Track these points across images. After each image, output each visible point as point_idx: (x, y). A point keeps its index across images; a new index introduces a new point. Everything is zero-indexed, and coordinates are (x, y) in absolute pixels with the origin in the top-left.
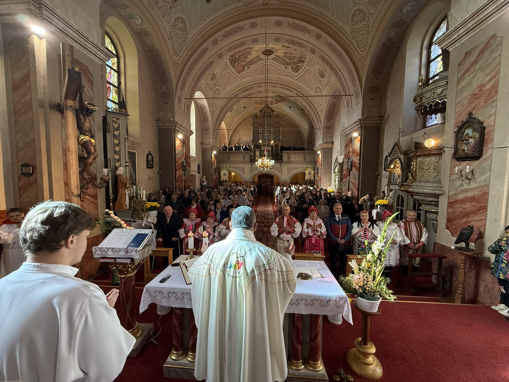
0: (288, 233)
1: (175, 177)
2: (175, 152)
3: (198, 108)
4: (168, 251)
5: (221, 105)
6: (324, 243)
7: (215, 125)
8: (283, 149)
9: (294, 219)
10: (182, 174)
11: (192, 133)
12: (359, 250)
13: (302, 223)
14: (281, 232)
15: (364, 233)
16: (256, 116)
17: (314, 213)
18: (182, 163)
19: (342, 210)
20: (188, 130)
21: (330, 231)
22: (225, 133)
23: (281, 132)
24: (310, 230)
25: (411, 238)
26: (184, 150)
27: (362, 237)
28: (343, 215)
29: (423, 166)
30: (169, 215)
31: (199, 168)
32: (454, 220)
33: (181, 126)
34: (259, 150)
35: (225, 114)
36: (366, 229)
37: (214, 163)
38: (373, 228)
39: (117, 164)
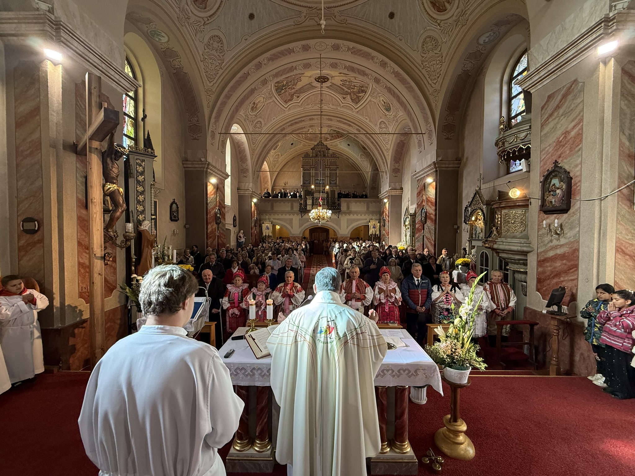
0: (358, 300)
1: (207, 232)
2: (207, 200)
3: (234, 145)
4: (210, 326)
5: (263, 141)
6: (400, 311)
7: (256, 166)
8: (341, 196)
9: (365, 283)
10: (215, 229)
11: (228, 176)
12: (440, 318)
13: (373, 287)
14: (349, 299)
15: (446, 298)
16: (307, 155)
17: (387, 275)
18: (216, 214)
19: (421, 272)
20: (223, 173)
21: (408, 298)
22: (267, 176)
23: (338, 175)
24: (382, 296)
25: (499, 302)
26: (218, 197)
27: (443, 303)
28: (423, 278)
29: (509, 219)
30: (209, 281)
31: (234, 220)
32: (544, 280)
33: (215, 167)
34: (311, 197)
35: (268, 153)
36: (448, 293)
37: (254, 214)
38: (455, 292)
39: (141, 217)
